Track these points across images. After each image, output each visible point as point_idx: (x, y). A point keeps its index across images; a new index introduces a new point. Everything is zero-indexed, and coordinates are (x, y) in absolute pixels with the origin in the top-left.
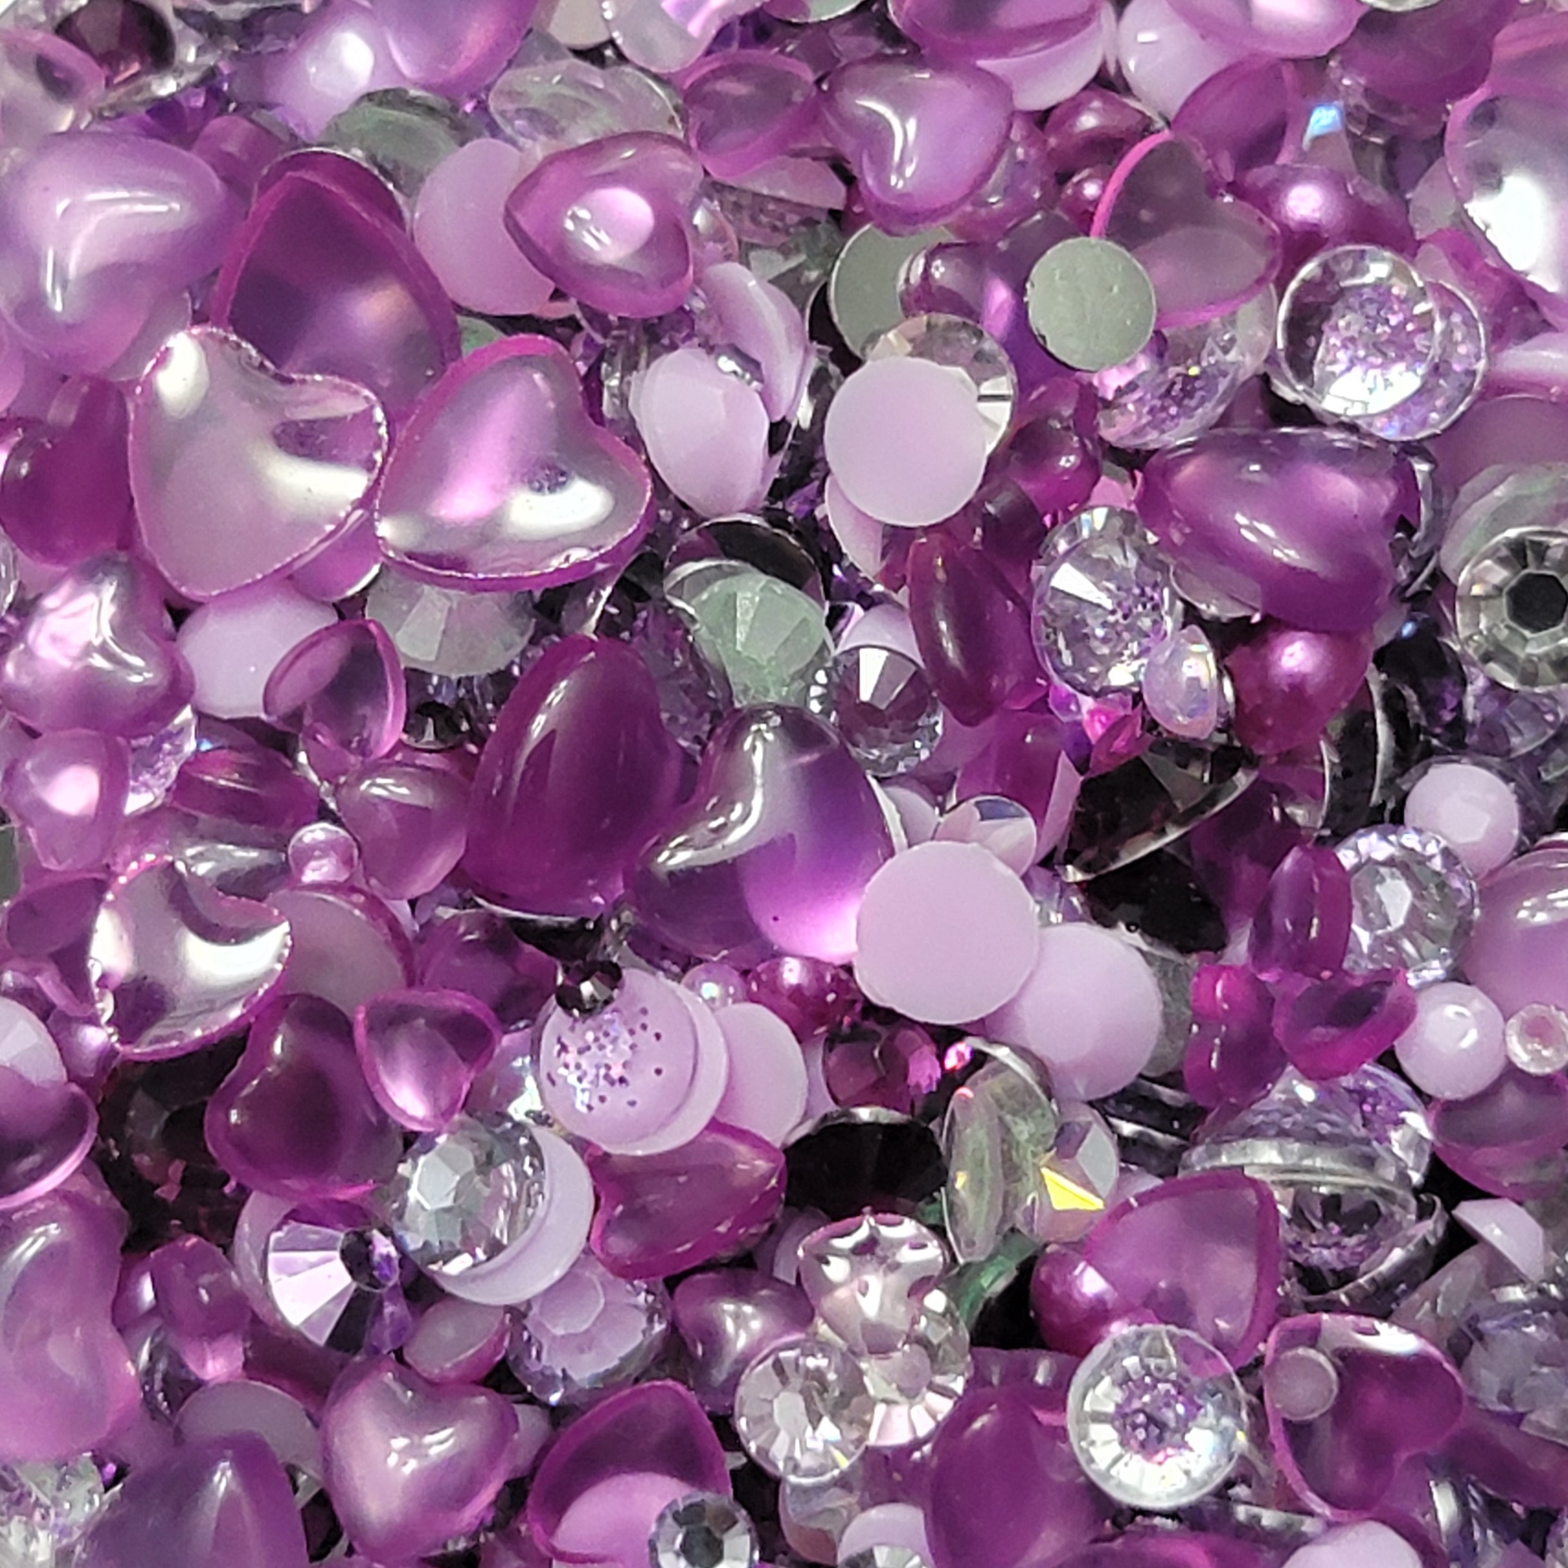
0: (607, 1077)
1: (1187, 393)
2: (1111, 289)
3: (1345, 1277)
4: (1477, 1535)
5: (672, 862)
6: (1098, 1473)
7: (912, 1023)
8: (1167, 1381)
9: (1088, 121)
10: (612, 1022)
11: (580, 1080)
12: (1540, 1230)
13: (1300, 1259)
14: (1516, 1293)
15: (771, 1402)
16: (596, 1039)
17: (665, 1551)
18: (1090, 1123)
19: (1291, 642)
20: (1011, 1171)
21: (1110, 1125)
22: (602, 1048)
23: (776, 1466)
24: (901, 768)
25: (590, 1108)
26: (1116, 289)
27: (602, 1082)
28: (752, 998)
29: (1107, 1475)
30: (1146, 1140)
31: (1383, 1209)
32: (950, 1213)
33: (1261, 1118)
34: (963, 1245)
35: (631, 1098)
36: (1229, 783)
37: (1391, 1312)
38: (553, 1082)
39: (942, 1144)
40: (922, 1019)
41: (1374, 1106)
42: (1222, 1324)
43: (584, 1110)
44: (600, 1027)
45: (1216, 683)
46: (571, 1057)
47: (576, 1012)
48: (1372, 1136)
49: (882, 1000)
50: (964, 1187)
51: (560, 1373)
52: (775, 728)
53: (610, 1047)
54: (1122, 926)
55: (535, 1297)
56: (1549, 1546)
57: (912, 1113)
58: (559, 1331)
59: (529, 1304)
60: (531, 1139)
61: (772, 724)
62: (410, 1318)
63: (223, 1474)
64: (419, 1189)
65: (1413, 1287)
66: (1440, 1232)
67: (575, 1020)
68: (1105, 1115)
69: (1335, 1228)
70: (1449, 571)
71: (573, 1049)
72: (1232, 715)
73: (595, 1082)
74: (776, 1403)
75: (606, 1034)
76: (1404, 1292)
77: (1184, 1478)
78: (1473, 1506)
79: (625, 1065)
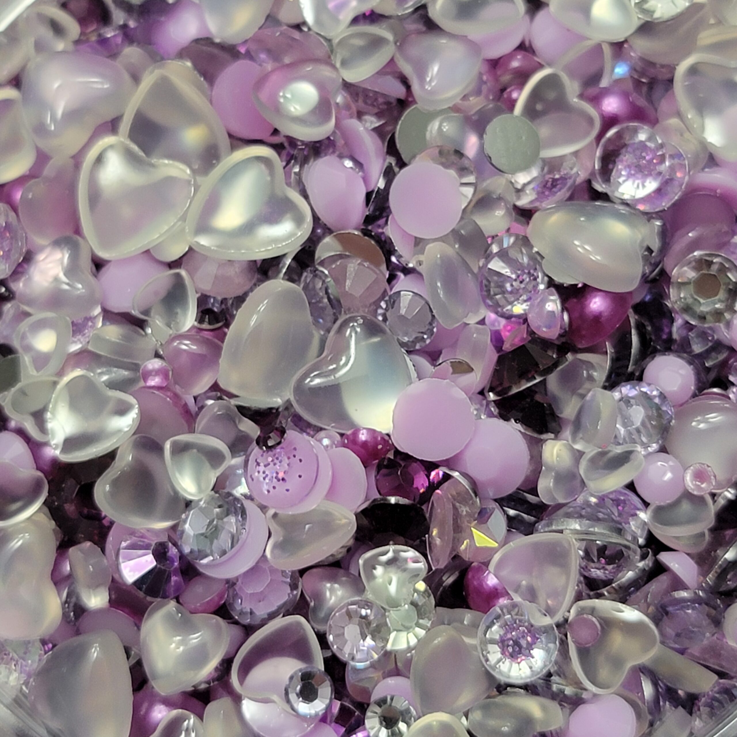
0: (276, 478)
1: (554, 186)
2: (522, 138)
3: (607, 583)
4: (661, 703)
5: (312, 384)
6: (490, 666)
7: (416, 460)
8: (523, 626)
9: (515, 64)
10: (280, 453)
11: (264, 479)
12: (696, 566)
13: (586, 574)
14: (684, 594)
15: (343, 628)
16: (272, 461)
17: (292, 693)
18: (494, 509)
19: (595, 297)
20: (458, 528)
21: (504, 510)
22: (275, 464)
23: (344, 657)
24: (418, 347)
25: (269, 491)
26: (524, 138)
27: (275, 480)
28: (345, 446)
29: (494, 668)
30: (520, 518)
31: (625, 553)
32: (430, 547)
33: (571, 509)
34: (434, 561)
35: (287, 488)
36: (564, 358)
37: (626, 600)
38: (253, 480)
39: (427, 515)
40: (420, 458)
41: (623, 507)
42: (549, 602)
43: (266, 492)
44: (275, 455)
45: (560, 314)
46: (262, 468)
47: (264, 448)
48: (622, 521)
49: (402, 448)
50: (436, 534)
51: (249, 611)
52: (360, 324)
53: (279, 464)
54: (513, 420)
55: (240, 575)
56: (693, 711)
57: (414, 500)
58: (250, 592)
59: (237, 579)
60: (242, 504)
61: (359, 322)
62: (183, 584)
63: (96, 649)
64: (190, 525)
65: (638, 589)
66: (651, 565)
67: (264, 452)
68: (502, 506)
69: (603, 560)
70: (668, 270)
71: (262, 464)
72: (567, 329)
73: (271, 480)
74: (346, 628)
75: (277, 459)
76: (633, 591)
77: (529, 670)
78: (660, 690)
79: (284, 473)
